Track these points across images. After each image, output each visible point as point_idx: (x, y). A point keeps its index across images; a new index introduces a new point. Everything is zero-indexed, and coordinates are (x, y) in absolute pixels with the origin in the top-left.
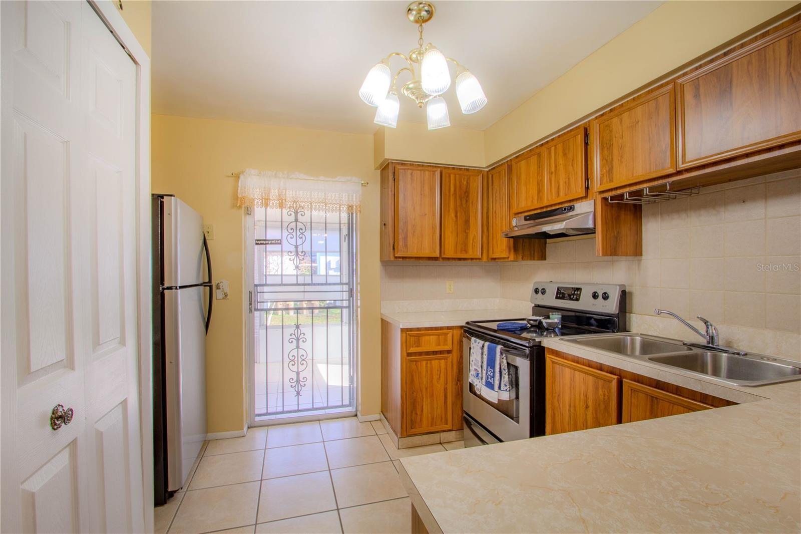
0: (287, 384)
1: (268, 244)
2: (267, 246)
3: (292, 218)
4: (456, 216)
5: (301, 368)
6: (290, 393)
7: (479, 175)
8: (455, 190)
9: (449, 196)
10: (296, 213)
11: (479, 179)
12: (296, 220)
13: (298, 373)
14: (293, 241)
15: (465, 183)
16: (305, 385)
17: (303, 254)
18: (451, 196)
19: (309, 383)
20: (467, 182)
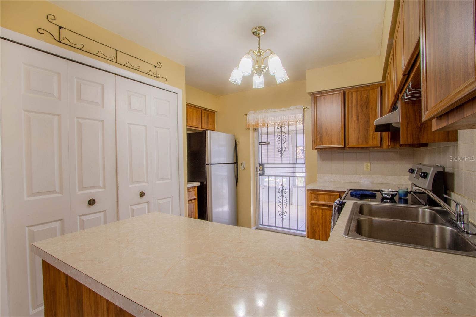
0: (278, 214)
1: (262, 144)
2: (262, 145)
3: (280, 130)
4: (358, 119)
5: (284, 206)
6: (279, 218)
7: (377, 88)
8: (357, 102)
9: (352, 107)
10: (281, 127)
11: (378, 91)
12: (281, 131)
13: (282, 209)
14: (280, 142)
15: (365, 96)
16: (286, 215)
17: (285, 148)
18: (354, 106)
19: (288, 214)
20: (367, 95)
